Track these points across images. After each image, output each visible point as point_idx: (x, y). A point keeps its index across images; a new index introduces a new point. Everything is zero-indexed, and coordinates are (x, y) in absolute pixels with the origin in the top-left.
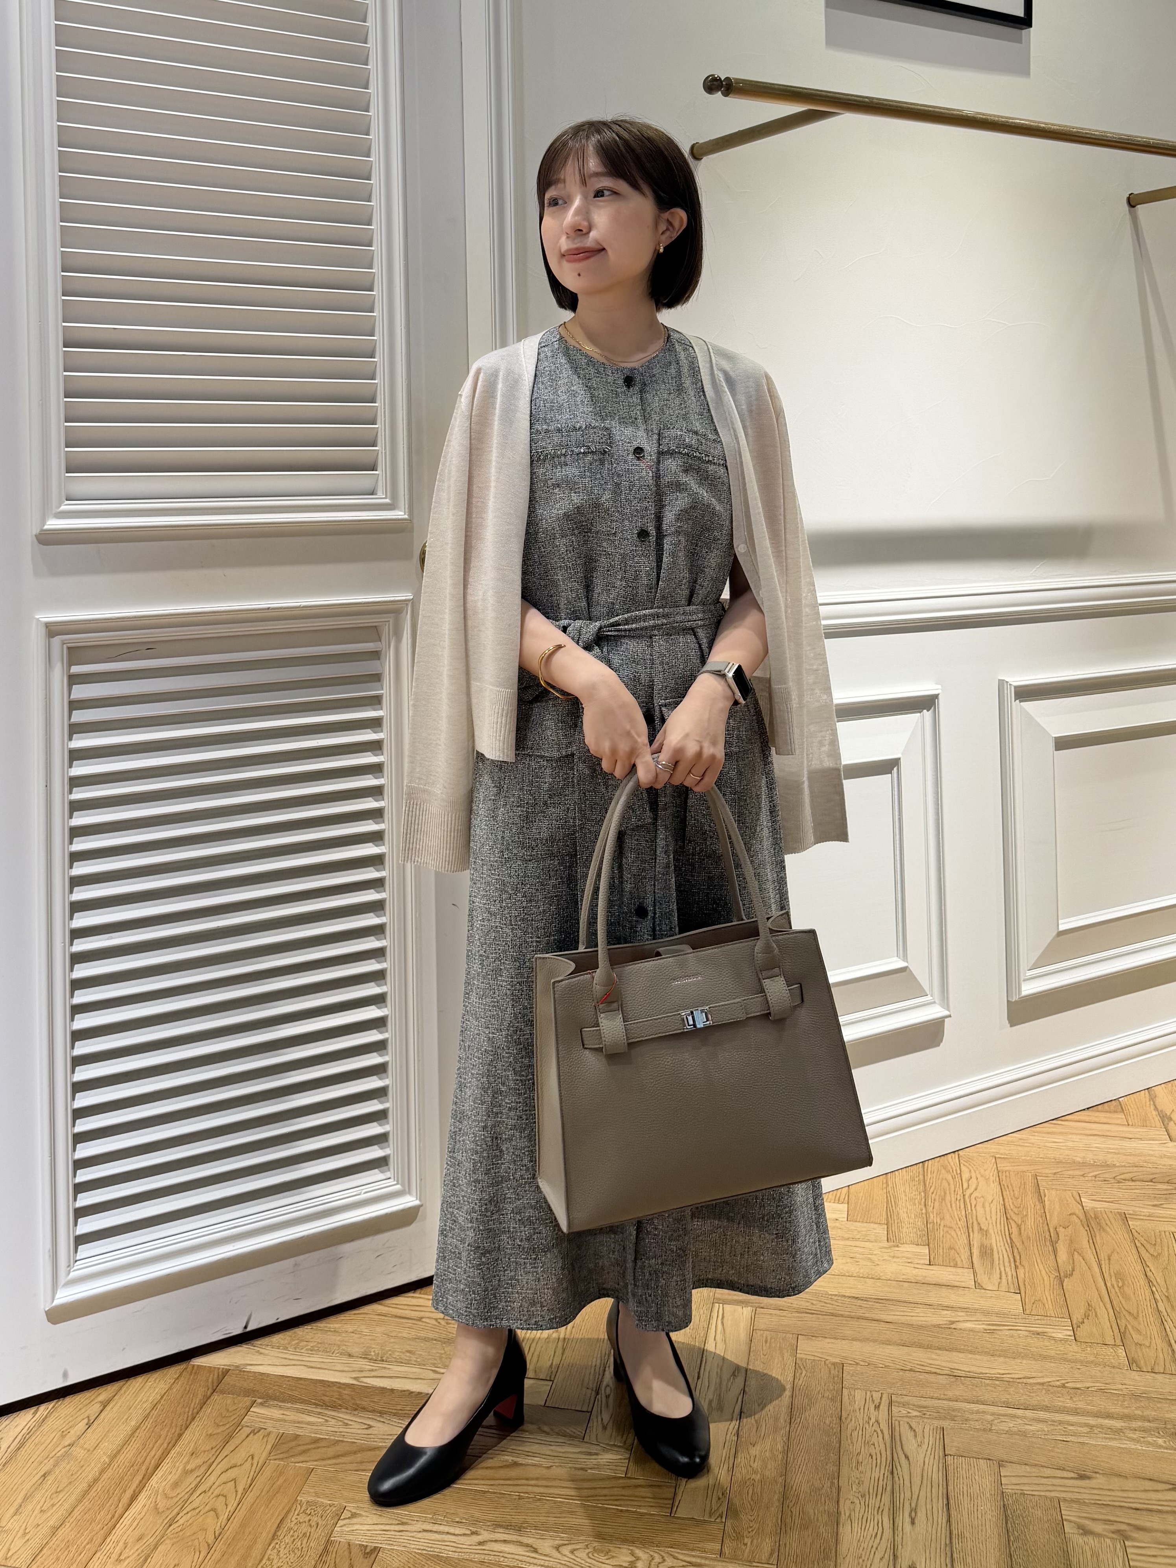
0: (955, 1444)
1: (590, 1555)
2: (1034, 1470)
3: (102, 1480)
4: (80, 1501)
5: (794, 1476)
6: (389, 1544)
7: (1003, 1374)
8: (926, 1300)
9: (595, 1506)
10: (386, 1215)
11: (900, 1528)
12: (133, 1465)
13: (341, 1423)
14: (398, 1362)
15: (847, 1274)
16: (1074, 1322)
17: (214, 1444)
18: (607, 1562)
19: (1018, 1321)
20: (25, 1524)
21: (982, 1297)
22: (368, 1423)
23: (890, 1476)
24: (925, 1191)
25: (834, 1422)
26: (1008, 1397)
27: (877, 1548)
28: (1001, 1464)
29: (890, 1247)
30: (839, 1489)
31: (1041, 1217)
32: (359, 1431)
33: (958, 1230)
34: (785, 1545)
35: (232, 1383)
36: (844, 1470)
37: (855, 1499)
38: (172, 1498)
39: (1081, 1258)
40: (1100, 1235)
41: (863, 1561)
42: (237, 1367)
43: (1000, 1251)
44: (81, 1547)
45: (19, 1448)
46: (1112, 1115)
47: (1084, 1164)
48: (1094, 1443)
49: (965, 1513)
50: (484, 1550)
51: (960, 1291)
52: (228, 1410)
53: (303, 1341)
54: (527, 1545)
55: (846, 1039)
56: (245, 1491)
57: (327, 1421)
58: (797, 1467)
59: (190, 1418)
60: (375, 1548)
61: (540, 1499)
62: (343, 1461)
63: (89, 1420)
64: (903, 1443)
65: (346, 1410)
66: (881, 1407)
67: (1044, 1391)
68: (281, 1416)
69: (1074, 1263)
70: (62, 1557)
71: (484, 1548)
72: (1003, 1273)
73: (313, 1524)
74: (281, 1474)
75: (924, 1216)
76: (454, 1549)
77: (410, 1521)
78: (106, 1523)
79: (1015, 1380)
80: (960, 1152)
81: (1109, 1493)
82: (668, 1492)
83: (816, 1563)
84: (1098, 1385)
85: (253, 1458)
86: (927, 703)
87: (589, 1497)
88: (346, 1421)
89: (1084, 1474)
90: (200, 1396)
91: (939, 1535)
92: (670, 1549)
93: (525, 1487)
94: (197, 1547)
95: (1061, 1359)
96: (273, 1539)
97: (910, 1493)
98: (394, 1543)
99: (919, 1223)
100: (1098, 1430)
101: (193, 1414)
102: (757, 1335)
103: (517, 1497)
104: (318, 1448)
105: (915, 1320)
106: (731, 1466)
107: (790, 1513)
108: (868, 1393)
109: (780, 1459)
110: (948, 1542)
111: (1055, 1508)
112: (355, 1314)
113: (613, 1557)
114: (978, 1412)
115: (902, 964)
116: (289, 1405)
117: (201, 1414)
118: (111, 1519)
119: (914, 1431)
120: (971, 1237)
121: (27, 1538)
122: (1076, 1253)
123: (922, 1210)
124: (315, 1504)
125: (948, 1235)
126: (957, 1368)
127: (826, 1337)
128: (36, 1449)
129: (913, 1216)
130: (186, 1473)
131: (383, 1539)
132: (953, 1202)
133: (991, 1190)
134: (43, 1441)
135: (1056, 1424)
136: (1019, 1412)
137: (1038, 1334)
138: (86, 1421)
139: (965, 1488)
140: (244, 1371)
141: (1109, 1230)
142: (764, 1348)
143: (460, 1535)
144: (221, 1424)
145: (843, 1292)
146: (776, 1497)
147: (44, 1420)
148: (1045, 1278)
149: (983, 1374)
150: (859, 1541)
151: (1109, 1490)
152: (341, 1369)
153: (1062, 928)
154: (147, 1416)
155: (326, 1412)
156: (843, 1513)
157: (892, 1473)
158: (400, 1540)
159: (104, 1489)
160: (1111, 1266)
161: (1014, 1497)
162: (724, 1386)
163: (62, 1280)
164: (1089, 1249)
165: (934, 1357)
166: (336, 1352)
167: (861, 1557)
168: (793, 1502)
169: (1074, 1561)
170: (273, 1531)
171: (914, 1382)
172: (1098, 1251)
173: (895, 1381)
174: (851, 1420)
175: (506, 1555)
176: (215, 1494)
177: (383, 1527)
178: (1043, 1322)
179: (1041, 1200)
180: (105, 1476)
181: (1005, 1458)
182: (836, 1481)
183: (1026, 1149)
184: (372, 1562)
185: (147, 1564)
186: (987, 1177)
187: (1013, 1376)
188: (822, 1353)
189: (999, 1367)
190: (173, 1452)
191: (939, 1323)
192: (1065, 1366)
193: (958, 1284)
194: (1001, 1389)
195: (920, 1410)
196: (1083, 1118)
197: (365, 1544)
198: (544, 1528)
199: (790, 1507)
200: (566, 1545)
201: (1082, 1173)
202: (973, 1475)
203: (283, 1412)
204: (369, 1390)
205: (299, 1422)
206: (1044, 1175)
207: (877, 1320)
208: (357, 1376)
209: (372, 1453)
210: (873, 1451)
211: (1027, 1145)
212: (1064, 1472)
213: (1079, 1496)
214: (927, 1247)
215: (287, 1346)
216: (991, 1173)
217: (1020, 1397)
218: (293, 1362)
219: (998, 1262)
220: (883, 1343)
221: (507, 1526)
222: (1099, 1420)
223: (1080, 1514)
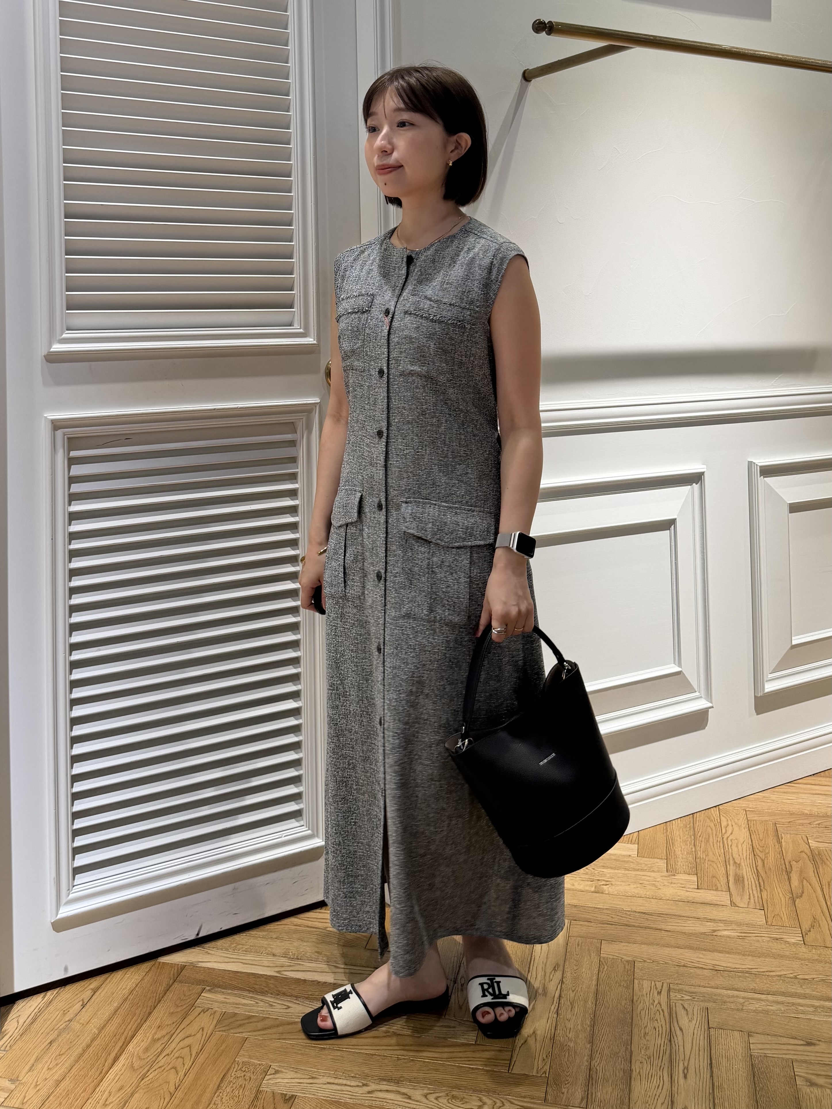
0: (716, 1020)
1: (450, 1101)
2: (773, 1039)
3: (93, 1046)
4: (77, 1061)
5: (599, 1043)
6: (303, 1093)
7: (752, 969)
8: (694, 915)
9: (454, 1066)
10: (301, 852)
11: (676, 1082)
12: (115, 1035)
13: (267, 1005)
14: (309, 960)
15: (637, 896)
16: (803, 931)
17: (175, 1020)
18: (462, 1106)
19: (762, 930)
20: (37, 1078)
21: (736, 912)
22: (287, 1004)
23: (669, 1043)
24: (694, 835)
25: (628, 1004)
26: (755, 985)
27: (659, 1096)
28: (750, 1034)
29: (669, 876)
30: (631, 1052)
31: (779, 854)
32: (281, 1011)
33: (718, 864)
34: (592, 1093)
35: (187, 975)
36: (635, 1038)
37: (643, 1059)
38: (144, 1059)
39: (808, 884)
40: (822, 867)
41: (649, 1105)
42: (192, 963)
43: (749, 880)
44: (78, 1095)
45: (32, 1023)
47: (811, 815)
48: (818, 1019)
49: (723, 1070)
50: (372, 1097)
51: (720, 908)
52: (185, 995)
53: (240, 944)
54: (404, 1094)
56: (198, 1054)
57: (257, 1003)
58: (601, 1037)
59: (157, 1001)
60: (292, 1095)
61: (413, 1060)
62: (268, 1032)
63: (83, 1002)
64: (679, 1019)
65: (271, 995)
66: (662, 992)
67: (781, 981)
68: (224, 999)
69: (803, 888)
70: (64, 1102)
71: (372, 1095)
72: (751, 895)
73: (247, 1078)
74: (224, 1042)
75: (694, 853)
76: (350, 1097)
77: (318, 1076)
78: (96, 1077)
79: (760, 973)
80: (720, 807)
82: (507, 1055)
83: (614, 1107)
84: (821, 976)
85: (203, 1030)
86: (696, 478)
87: (449, 1058)
88: (271, 1003)
89: (811, 1042)
90: (164, 985)
91: (704, 1086)
92: (508, 1097)
93: (402, 1051)
94: (163, 1094)
95: (794, 957)
96: (218, 1089)
97: (683, 1055)
98: (307, 1092)
99: (690, 858)
100: (821, 1009)
101: (159, 997)
102: (572, 940)
103: (396, 1059)
104: (251, 1023)
105: (687, 929)
106: (552, 1036)
107: (595, 1070)
108: (653, 983)
109: (588, 1031)
110: (711, 1091)
111: (790, 1067)
112: (278, 925)
113: (466, 1102)
114: (733, 996)
115: (677, 669)
116: (230, 991)
117: (166, 997)
118: (100, 1074)
119: (687, 1010)
120: (728, 869)
121: (38, 1088)
122: (805, 881)
123: (692, 849)
124: (249, 1063)
125: (711, 867)
126: (718, 964)
127: (622, 942)
128: (44, 1023)
129: (685, 853)
130: (155, 1041)
131: (298, 1089)
132: (715, 843)
133: (742, 835)
134: (49, 1017)
135: (790, 1005)
136: (763, 997)
137: (777, 939)
138: (81, 1003)
139: (724, 1052)
140: (197, 967)
141: (828, 863)
142: (577, 950)
143: (355, 1086)
144: (180, 1005)
145: (634, 909)
146: (586, 1059)
147: (50, 1002)
148: (782, 899)
149: (736, 968)
150: (646, 1091)
151: (829, 1053)
152: (267, 965)
153: (794, 642)
154: (125, 1000)
155: (256, 996)
156: (634, 1070)
157: (670, 1041)
158: (311, 1090)
159: (94, 1052)
161: (759, 1059)
162: (547, 978)
163: (64, 900)
164: (814, 877)
165: (702, 956)
166: (264, 952)
167: (647, 1102)
168: (598, 1062)
169: (804, 1105)
170: (217, 1084)
171: (687, 974)
172: (821, 879)
173: (672, 974)
174: (640, 1002)
175: (387, 1101)
176: (175, 1057)
177: (299, 1081)
178: (780, 931)
179: (779, 842)
180: (95, 1043)
181: (753, 1030)
182: (629, 1047)
183: (768, 804)
184: (290, 1106)
185: (125, 1107)
186: (740, 825)
187: (759, 970)
188: (619, 953)
189: (749, 963)
190: (144, 1026)
191: (704, 932)
192: (797, 963)
193: (718, 903)
194: (749, 979)
195: (690, 995)
196: (810, 782)
197: (285, 1092)
198: (415, 1081)
199: (595, 1066)
200: (432, 1093)
201: (809, 822)
202: (730, 1042)
203: (225, 997)
204: (288, 981)
205: (237, 1004)
206: (781, 823)
207: (659, 930)
208: (280, 970)
209: (290, 1026)
210: (656, 1025)
211: (768, 801)
212: (796, 1040)
213: (807, 1058)
214: (696, 876)
215: (228, 948)
216: (743, 822)
217: (764, 985)
218: (232, 960)
219: (747, 887)
220: (664, 946)
221: (389, 1079)
222: (822, 1003)
223: (807, 1071)
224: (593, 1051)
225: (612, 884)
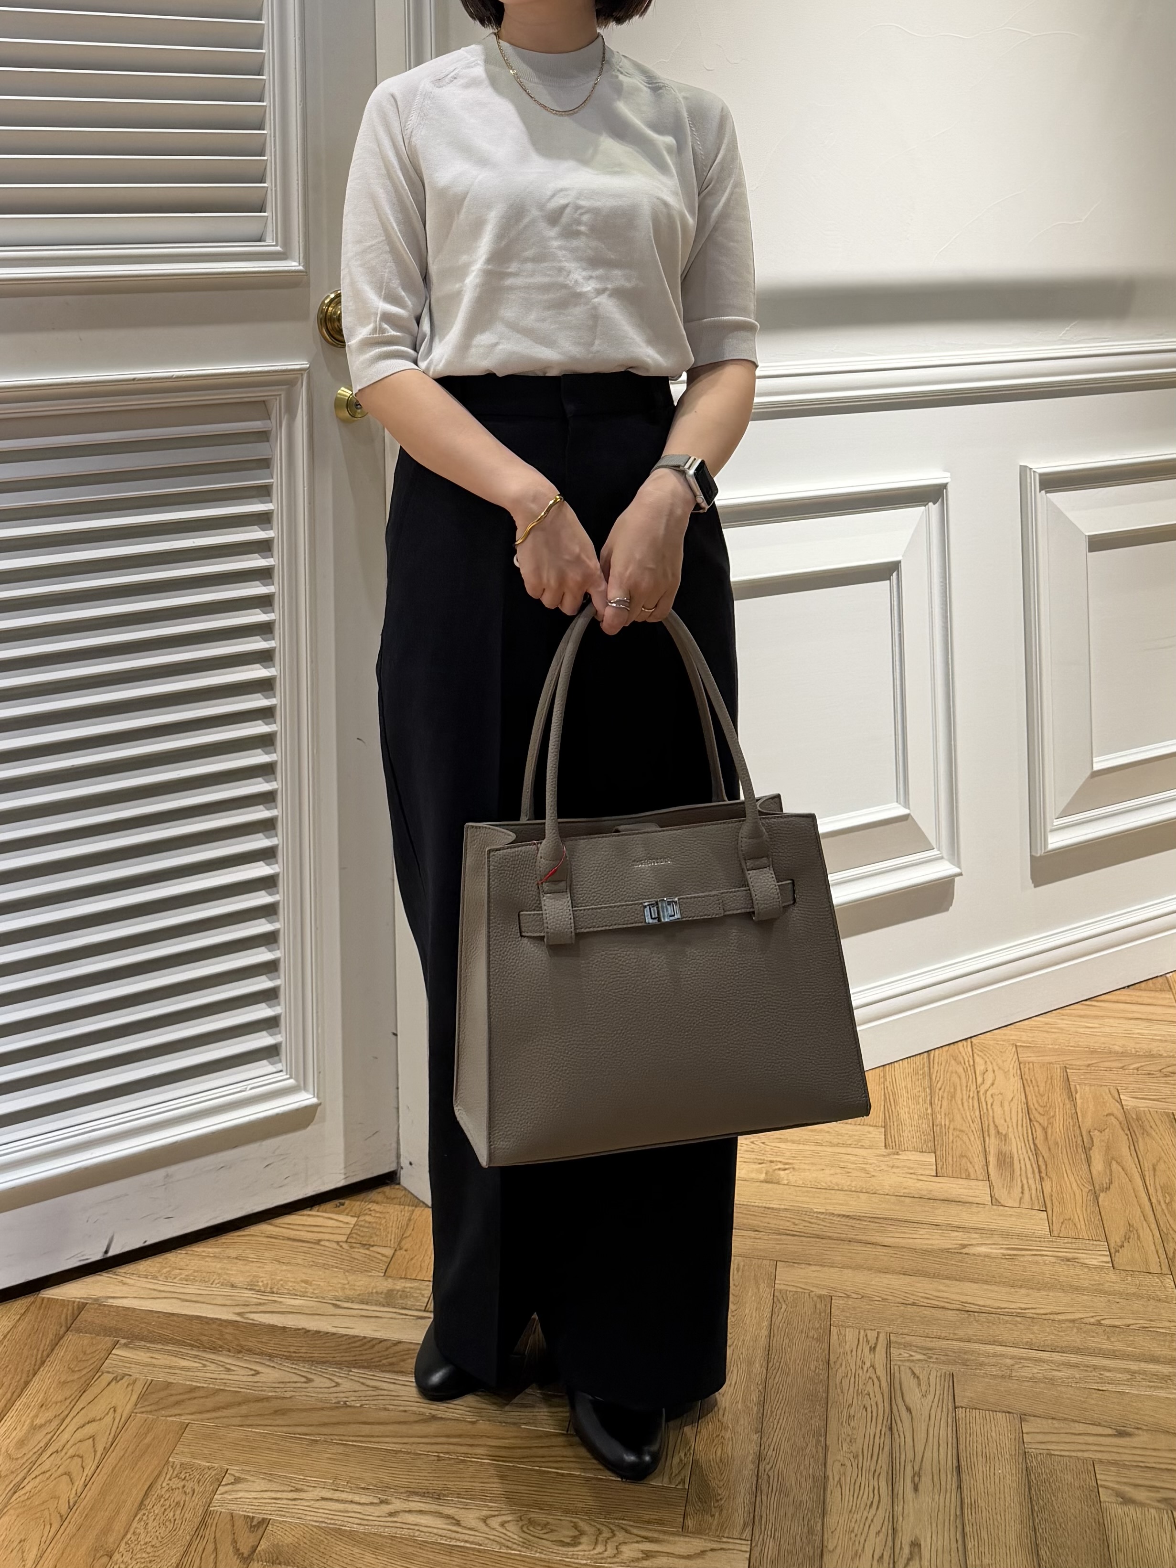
0: (968, 1394)
1: (525, 1529)
2: (1062, 1425)
5: (772, 1433)
6: (281, 1515)
7: (1025, 1309)
8: (929, 1220)
9: (531, 1470)
10: (277, 1115)
11: (901, 1496)
13: (222, 1369)
14: (292, 1295)
15: (836, 1188)
16: (1112, 1245)
17: (68, 1394)
18: (545, 1536)
19: (1043, 1244)
21: (1000, 1215)
22: (254, 1368)
23: (888, 1433)
24: (930, 1087)
25: (821, 1367)
26: (1031, 1336)
27: (872, 1521)
28: (1023, 1417)
29: (889, 1155)
30: (826, 1448)
31: (1072, 1118)
32: (244, 1379)
33: (971, 1134)
34: (761, 1516)
35: (89, 1319)
36: (833, 1425)
37: (845, 1459)
38: (17, 1459)
39: (1120, 1168)
40: (1143, 1138)
41: (856, 1536)
42: (96, 1300)
43: (1022, 1161)
46: (1157, 994)
47: (1124, 1054)
48: (1136, 1392)
49: (979, 1478)
50: (396, 1522)
51: (974, 1209)
52: (85, 1354)
53: (176, 1269)
54: (448, 1517)
55: (835, 901)
56: (106, 1450)
57: (205, 1366)
58: (776, 1423)
59: (39, 1362)
60: (264, 1519)
61: (463, 1461)
62: (224, 1415)
64: (904, 1392)
65: (228, 1353)
66: (878, 1349)
67: (1075, 1330)
68: (149, 1360)
69: (1111, 1175)
71: (395, 1519)
72: (1026, 1187)
73: (189, 1490)
74: (148, 1431)
75: (930, 1117)
76: (359, 1521)
77: (305, 1488)
79: (1040, 1317)
80: (973, 1040)
81: (1154, 1454)
83: (798, 1538)
84: (1141, 1322)
85: (115, 1411)
86: (933, 494)
87: (524, 1458)
88: (228, 1366)
89: (1124, 1431)
90: (51, 1336)
91: (947, 1504)
92: (621, 1521)
93: (446, 1446)
94: (48, 1517)
95: (1096, 1290)
96: (140, 1508)
97: (912, 1453)
98: (287, 1514)
99: (924, 1125)
100: (1141, 1376)
101: (42, 1357)
103: (436, 1458)
104: (195, 1398)
105: (918, 1244)
107: (766, 1477)
108: (862, 1332)
109: (755, 1412)
110: (958, 1513)
111: (1089, 1472)
112: (240, 1236)
113: (552, 1531)
114: (995, 1355)
115: (902, 811)
116: (159, 1346)
117: (52, 1358)
119: (918, 1378)
120: (987, 1144)
122: (1114, 1163)
123: (927, 1109)
124: (192, 1466)
125: (958, 1140)
126: (971, 1301)
127: (810, 1264)
129: (916, 1116)
130: (35, 1428)
131: (272, 1509)
132: (964, 1100)
133: (1011, 1086)
135: (1089, 1369)
136: (1044, 1355)
137: (1068, 1260)
139: (979, 1446)
140: (105, 1305)
141: (1154, 1133)
143: (367, 1504)
144: (77, 1369)
145: (831, 1209)
146: (751, 1458)
148: (1077, 1195)
149: (1001, 1309)
150: (850, 1511)
151: (1154, 1449)
152: (223, 1302)
153: (1097, 767)
155: (204, 1355)
156: (830, 1477)
157: (891, 1429)
158: (293, 1511)
160: (1156, 1177)
164: (1130, 1158)
165: (941, 1287)
166: (216, 1281)
167: (853, 1531)
168: (771, 1464)
169: (1112, 1536)
170: (139, 1499)
171: (918, 1318)
172: (1141, 1161)
173: (894, 1317)
174: (841, 1365)
175: (422, 1529)
176: (68, 1455)
177: (273, 1495)
178: (1074, 1246)
179: (1071, 1098)
181: (1029, 1410)
182: (823, 1439)
183: (1053, 1036)
184: (259, 1537)
186: (1006, 1070)
187: (1038, 1311)
188: (806, 1283)
189: (1021, 1300)
190: (18, 1403)
191: (947, 1247)
192: (1102, 1300)
193: (971, 1199)
194: (1022, 1327)
195: (925, 1352)
196: (1123, 998)
197: (251, 1514)
198: (468, 1496)
199: (767, 1470)
200: (494, 1516)
201: (1121, 1065)
202: (989, 1431)
203: (151, 1355)
204: (256, 1328)
205: (170, 1367)
206: (1074, 1067)
207: (873, 1244)
208: (242, 1311)
209: (260, 1404)
210: (868, 1403)
211: (1053, 1030)
212: (1099, 1428)
213: (1117, 1457)
214: (933, 1155)
215: (158, 1275)
216: (1011, 1065)
217: (1046, 1336)
218: (164, 1295)
219: (1019, 1173)
220: (880, 1272)
221: (424, 1493)
222: (1143, 1365)
223: (1119, 1480)
224: (762, 1448)
225: (793, 1168)
